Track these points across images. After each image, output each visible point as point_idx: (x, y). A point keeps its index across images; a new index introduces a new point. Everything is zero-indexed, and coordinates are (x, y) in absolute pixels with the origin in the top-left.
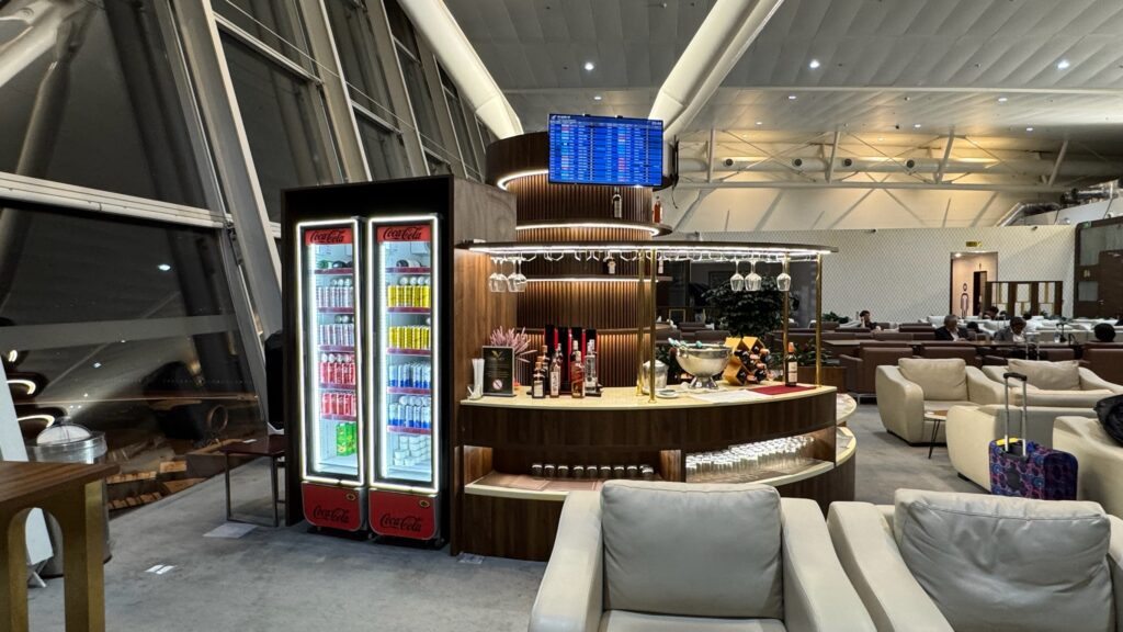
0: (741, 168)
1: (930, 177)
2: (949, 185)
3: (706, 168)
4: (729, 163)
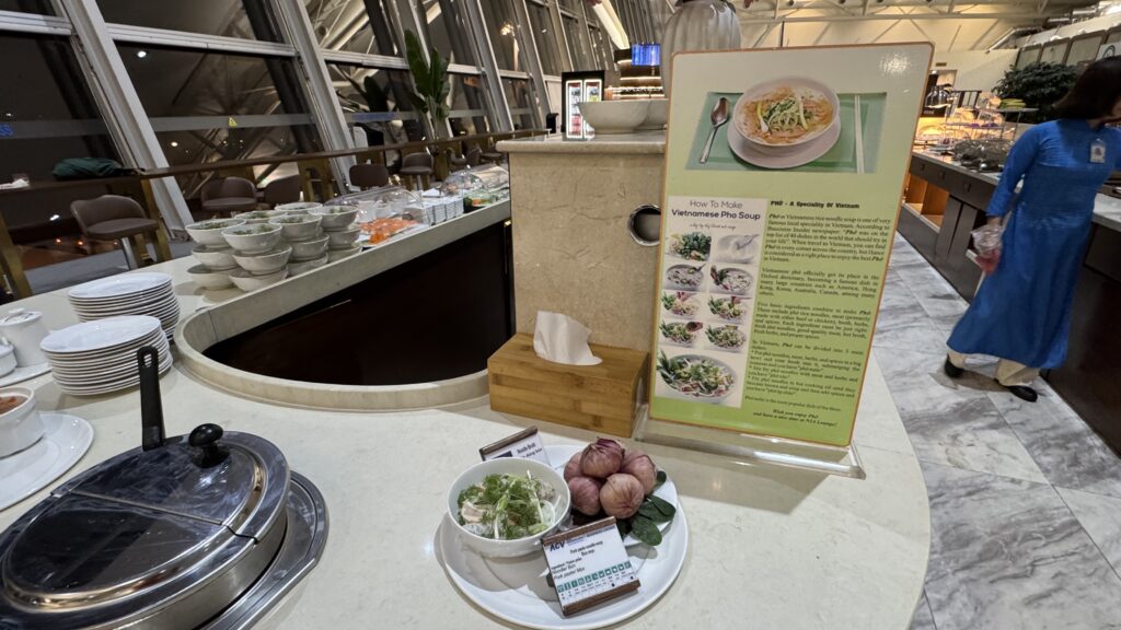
0: (800, 7)
2: (958, 15)
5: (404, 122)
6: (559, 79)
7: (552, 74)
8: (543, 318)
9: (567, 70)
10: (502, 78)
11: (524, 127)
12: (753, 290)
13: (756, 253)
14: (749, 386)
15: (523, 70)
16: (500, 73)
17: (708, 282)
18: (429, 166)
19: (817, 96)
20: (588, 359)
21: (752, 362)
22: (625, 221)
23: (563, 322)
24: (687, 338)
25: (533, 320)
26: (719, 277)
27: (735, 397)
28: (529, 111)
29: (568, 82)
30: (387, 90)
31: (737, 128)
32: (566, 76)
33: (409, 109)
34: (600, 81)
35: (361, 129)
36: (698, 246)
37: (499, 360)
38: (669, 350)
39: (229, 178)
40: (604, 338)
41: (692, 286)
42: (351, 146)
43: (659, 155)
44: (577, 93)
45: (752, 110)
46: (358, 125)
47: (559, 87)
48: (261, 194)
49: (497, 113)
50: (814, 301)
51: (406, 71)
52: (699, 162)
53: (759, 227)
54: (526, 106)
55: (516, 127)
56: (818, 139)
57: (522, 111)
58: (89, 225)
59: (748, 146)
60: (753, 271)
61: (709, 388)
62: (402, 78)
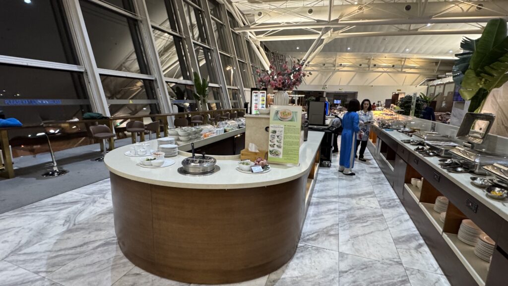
0: (344, 66)
1: (400, 70)
2: (405, 72)
3: (334, 66)
4: (341, 65)
5: (190, 104)
6: (250, 90)
7: (247, 88)
8: (250, 144)
9: (253, 87)
10: (228, 89)
11: (235, 107)
12: (283, 139)
13: (283, 133)
14: (283, 154)
15: (236, 86)
16: (227, 87)
17: (276, 137)
18: (201, 120)
19: (289, 111)
20: (257, 151)
21: (283, 151)
22: (265, 128)
23: (254, 145)
24: (273, 147)
25: (248, 145)
26: (278, 137)
27: (281, 156)
28: (237, 101)
29: (253, 92)
30: (184, 92)
31: (279, 115)
32: (253, 89)
33: (192, 99)
34: (265, 92)
35: (176, 106)
36: (275, 132)
37: (242, 151)
38: (271, 149)
39: (136, 121)
40: (260, 149)
41: (274, 138)
42: (172, 112)
43: (269, 118)
44: (257, 96)
45: (281, 113)
46: (175, 104)
47: (250, 92)
48: (146, 127)
49: (225, 101)
50: (291, 140)
51: (193, 85)
52: (274, 120)
53: (283, 129)
54: (236, 99)
55: (232, 107)
56: (290, 117)
57: (234, 101)
58: (94, 134)
59: (281, 118)
60: (283, 136)
61: (277, 155)
62: (191, 88)
